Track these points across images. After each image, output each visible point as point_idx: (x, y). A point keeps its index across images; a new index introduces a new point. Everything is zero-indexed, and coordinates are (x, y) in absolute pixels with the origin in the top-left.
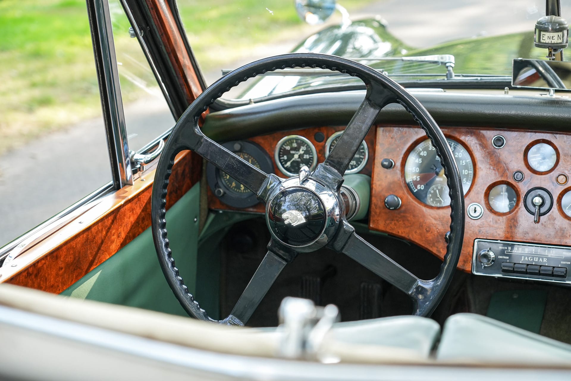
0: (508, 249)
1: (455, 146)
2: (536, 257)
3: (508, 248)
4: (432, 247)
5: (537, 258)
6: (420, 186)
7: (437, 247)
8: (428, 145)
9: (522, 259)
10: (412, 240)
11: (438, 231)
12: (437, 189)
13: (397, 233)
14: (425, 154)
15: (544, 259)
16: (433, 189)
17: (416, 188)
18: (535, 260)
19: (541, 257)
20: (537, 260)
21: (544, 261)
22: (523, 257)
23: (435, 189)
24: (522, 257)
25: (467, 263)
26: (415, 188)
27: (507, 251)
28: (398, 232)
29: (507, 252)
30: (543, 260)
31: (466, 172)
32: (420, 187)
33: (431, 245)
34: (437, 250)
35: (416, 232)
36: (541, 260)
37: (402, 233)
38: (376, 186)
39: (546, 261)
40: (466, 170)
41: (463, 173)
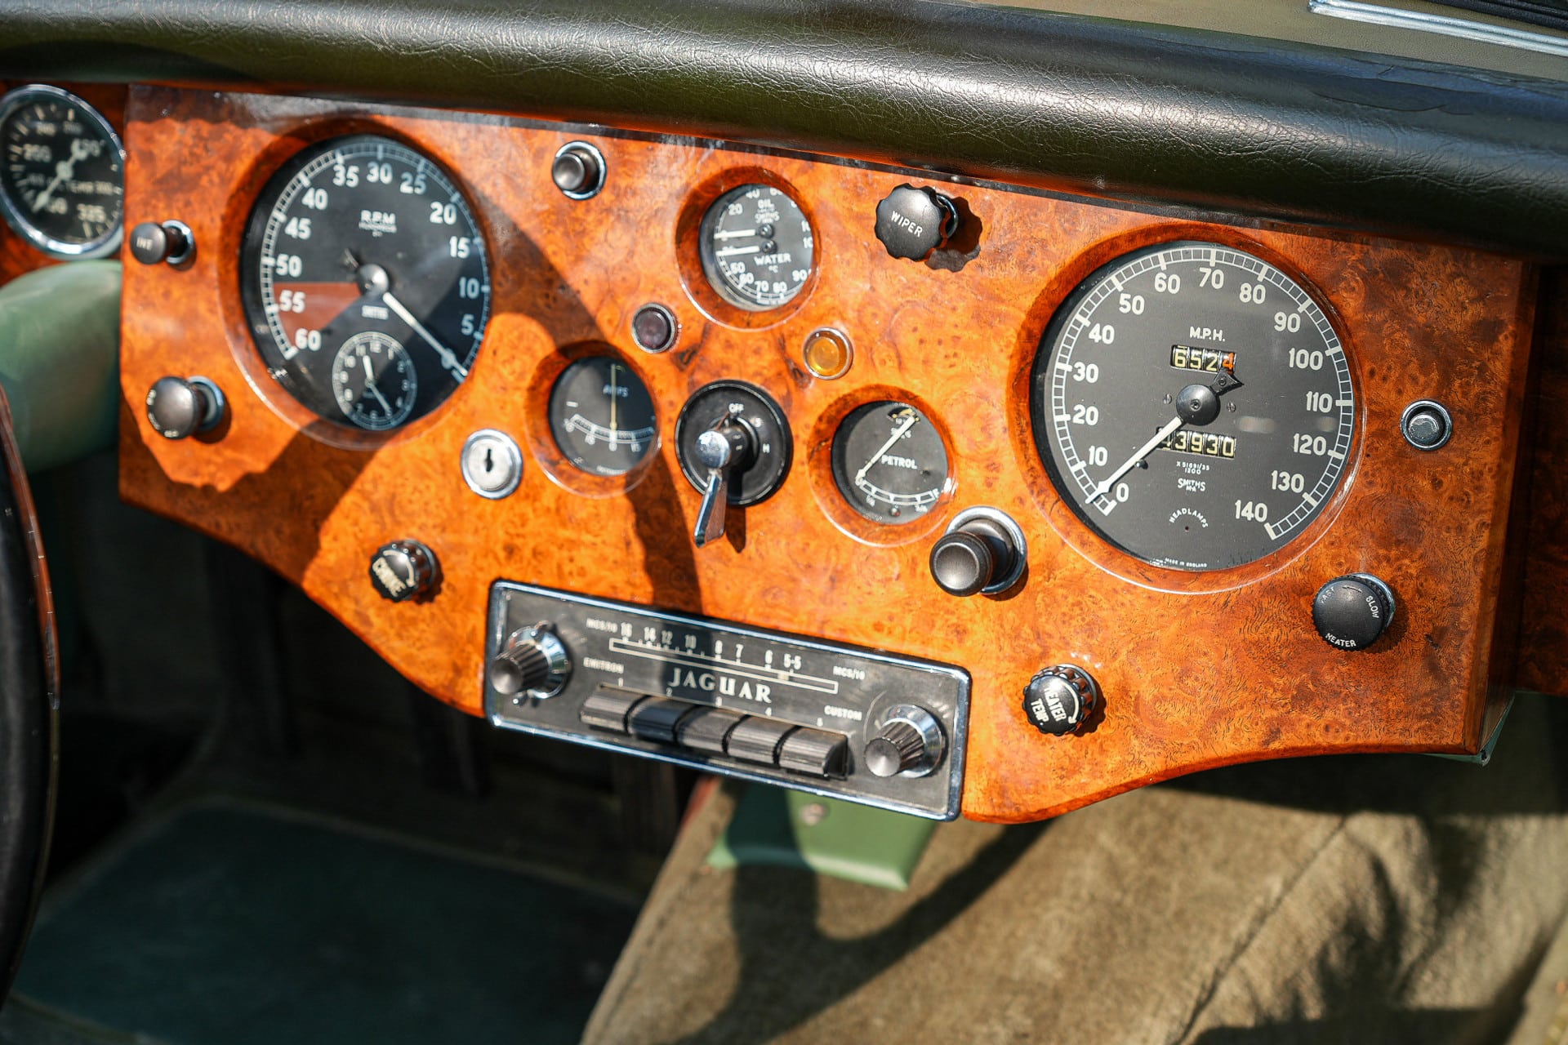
0: (618, 635)
1: (428, 172)
2: (729, 676)
3: (620, 628)
4: (337, 596)
5: (732, 682)
6: (307, 336)
7: (357, 601)
8: (332, 162)
9: (672, 681)
10: (269, 561)
11: (361, 535)
12: (368, 352)
13: (213, 529)
14: (321, 200)
15: (760, 687)
16: (353, 353)
17: (293, 343)
18: (722, 689)
19: (748, 679)
20: (731, 692)
21: (759, 698)
22: (677, 672)
23: (361, 350)
24: (673, 672)
25: (467, 676)
26: (287, 343)
27: (618, 641)
28: (218, 525)
29: (616, 645)
30: (754, 693)
31: (473, 290)
32: (304, 339)
33: (335, 589)
34: (358, 614)
35: (278, 532)
36: (746, 691)
37: (231, 530)
38: (133, 329)
39: (768, 700)
40: (473, 282)
41: (462, 294)
